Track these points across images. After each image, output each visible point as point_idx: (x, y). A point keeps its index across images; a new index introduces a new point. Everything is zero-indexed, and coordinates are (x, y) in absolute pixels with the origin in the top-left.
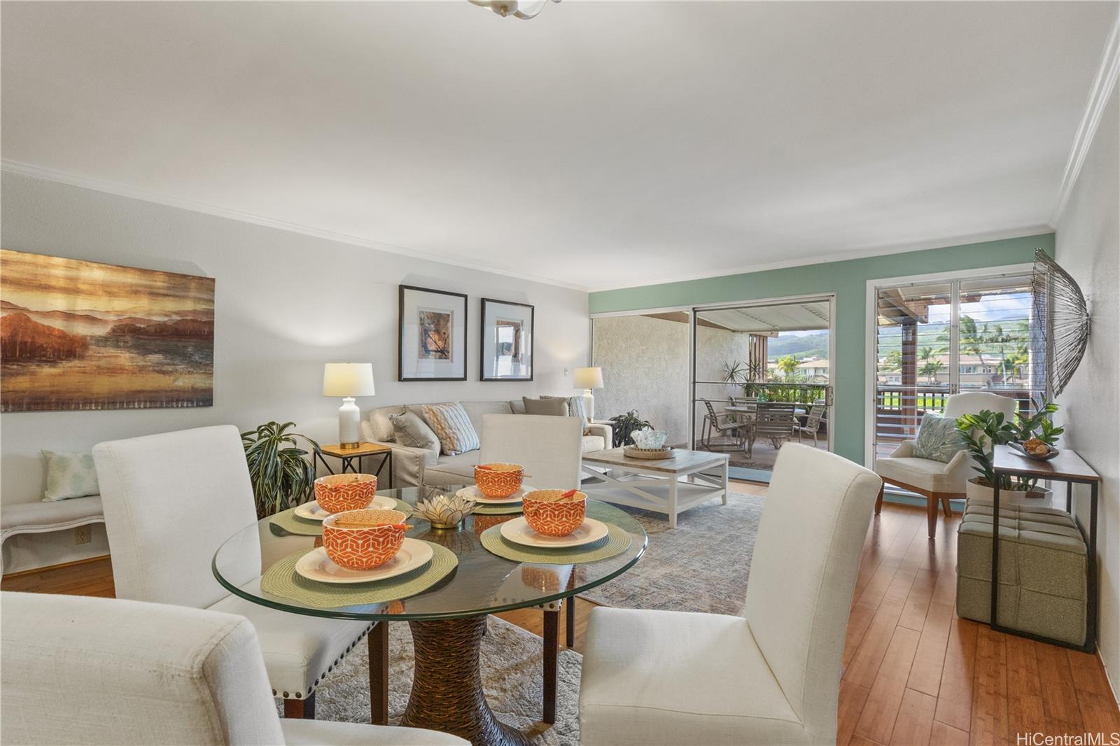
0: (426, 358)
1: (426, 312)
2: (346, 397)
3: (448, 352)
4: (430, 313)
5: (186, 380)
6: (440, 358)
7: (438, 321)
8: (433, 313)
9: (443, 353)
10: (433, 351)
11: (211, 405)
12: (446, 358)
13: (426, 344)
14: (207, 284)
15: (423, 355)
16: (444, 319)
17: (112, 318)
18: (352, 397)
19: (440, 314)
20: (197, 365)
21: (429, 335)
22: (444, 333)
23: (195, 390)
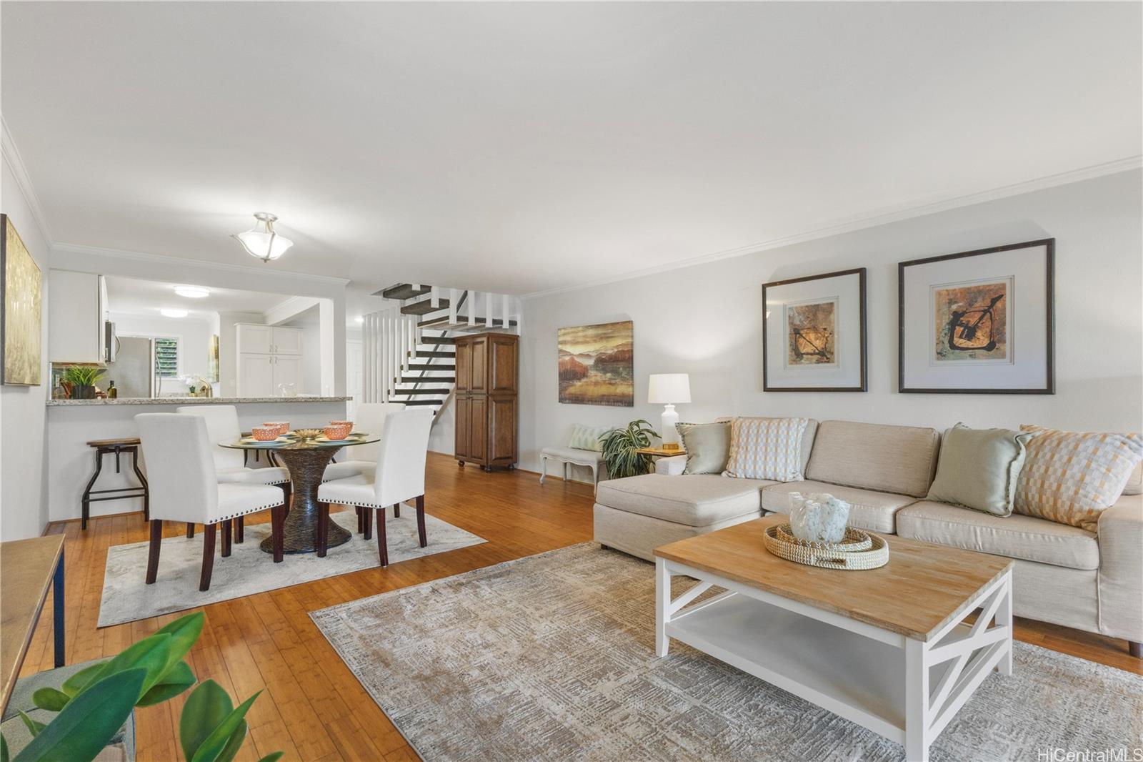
0: (797, 363)
1: (796, 308)
2: (667, 404)
3: (832, 353)
4: (802, 307)
5: (622, 389)
6: (818, 362)
7: (815, 315)
8: (807, 306)
9: (824, 355)
10: (808, 354)
11: (633, 406)
12: (828, 362)
13: (796, 346)
14: (627, 325)
15: (794, 361)
16: (824, 310)
17: (594, 354)
18: (672, 404)
19: (818, 305)
20: (624, 379)
21: (801, 335)
22: (825, 329)
23: (624, 395)
